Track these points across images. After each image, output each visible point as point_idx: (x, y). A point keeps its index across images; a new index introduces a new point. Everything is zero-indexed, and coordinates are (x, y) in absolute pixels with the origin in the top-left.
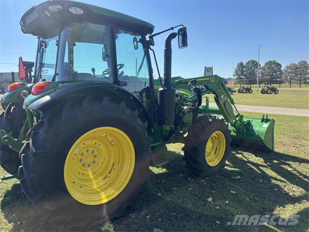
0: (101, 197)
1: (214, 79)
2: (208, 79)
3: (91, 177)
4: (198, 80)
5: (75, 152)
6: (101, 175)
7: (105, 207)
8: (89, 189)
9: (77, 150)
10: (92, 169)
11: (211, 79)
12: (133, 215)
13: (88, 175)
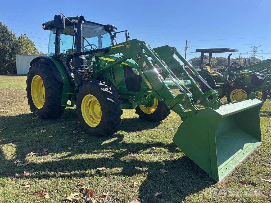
2: (123, 45)
11: (127, 45)
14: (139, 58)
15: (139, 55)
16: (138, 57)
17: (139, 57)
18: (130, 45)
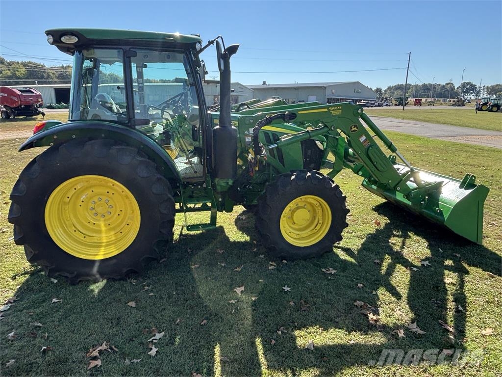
0: (98, 252)
1: (340, 109)
2: (326, 110)
3: (103, 228)
4: (299, 113)
5: (82, 199)
6: (113, 229)
7: (97, 264)
8: (96, 241)
9: (84, 197)
10: (105, 220)
11: (333, 110)
12: (135, 281)
13: (99, 226)
14: (355, 131)
15: (355, 126)
16: (353, 129)
17: (356, 129)
18: (340, 111)
